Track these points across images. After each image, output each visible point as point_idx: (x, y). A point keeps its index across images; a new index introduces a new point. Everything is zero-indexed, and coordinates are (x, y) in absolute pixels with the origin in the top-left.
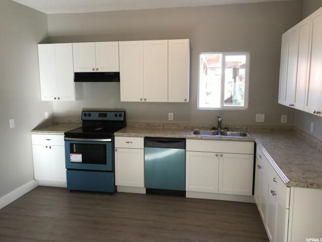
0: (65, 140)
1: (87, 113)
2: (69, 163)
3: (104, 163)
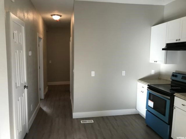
0: (147, 90)
1: (175, 74)
2: (148, 106)
3: (164, 115)
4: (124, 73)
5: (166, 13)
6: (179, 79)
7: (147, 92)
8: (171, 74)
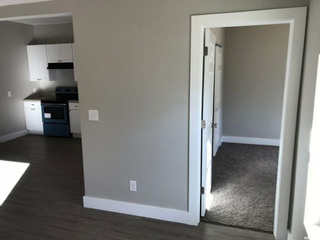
0: (41, 105)
1: (59, 89)
2: (44, 119)
3: (63, 119)
4: (9, 94)
5: (37, 33)
6: (63, 92)
7: (42, 107)
8: (55, 90)
